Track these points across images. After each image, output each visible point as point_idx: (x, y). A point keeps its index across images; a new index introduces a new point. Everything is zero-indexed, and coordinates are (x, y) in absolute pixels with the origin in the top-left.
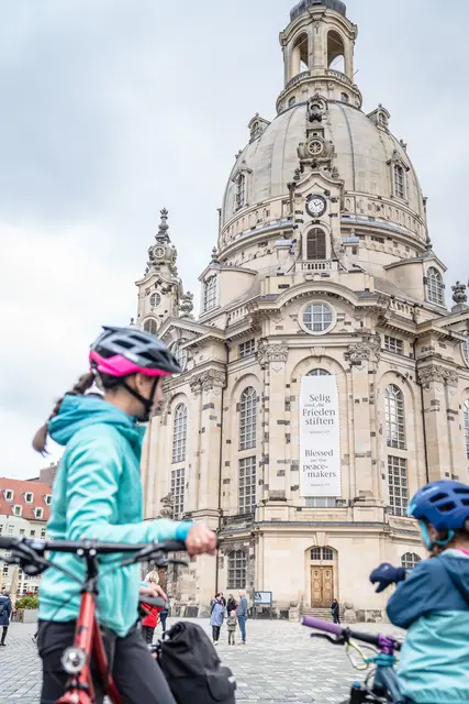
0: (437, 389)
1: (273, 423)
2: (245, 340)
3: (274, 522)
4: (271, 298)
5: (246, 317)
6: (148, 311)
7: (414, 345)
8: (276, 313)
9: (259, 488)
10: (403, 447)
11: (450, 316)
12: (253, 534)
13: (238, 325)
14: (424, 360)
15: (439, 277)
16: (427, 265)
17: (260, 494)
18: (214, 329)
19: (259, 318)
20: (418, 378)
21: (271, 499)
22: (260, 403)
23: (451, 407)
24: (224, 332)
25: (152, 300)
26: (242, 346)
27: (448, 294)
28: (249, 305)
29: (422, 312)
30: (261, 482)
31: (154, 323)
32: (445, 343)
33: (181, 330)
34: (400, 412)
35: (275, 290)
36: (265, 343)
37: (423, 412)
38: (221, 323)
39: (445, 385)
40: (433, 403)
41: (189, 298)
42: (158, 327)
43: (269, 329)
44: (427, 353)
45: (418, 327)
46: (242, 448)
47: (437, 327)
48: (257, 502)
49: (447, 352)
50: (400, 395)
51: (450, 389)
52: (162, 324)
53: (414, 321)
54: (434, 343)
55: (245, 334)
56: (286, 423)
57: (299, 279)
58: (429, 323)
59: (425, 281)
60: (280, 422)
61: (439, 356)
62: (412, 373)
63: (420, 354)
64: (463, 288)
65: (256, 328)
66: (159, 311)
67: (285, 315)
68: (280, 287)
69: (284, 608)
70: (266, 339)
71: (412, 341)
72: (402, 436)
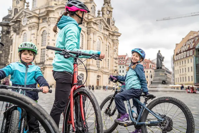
0: (92, 35)
1: (51, 40)
2: (44, 17)
3: (50, 65)
4: (52, 7)
5: (45, 11)
6: (15, 5)
7: (87, 24)
8: (53, 11)
9: (46, 56)
10: (82, 49)
11: (96, 18)
12: (44, 68)
13: (42, 13)
14: (89, 28)
15: (95, 8)
16: (92, 4)
17: (46, 58)
18: (35, 13)
19: (48, 12)
20: (87, 32)
21: (49, 59)
22: (47, 35)
23: (95, 40)
24: (38, 15)
25: (17, 2)
26: (43, 19)
27: (96, 12)
28: (46, 8)
29: (90, 16)
30: (47, 55)
31: (17, 9)
32: (95, 24)
33: (26, 12)
34: (82, 40)
35: (53, 5)
36: (50, 19)
37: (88, 40)
38: (37, 12)
39: (94, 35)
40: (90, 39)
41: (28, 3)
42: (19, 10)
43: (51, 15)
44: (90, 26)
45: (89, 20)
46: (42, 46)
47: (93, 20)
48: (45, 60)
49: (95, 27)
50: (83, 36)
51: (94, 36)
52: (20, 10)
53: (88, 18)
54: (92, 24)
56: (54, 40)
57: (60, 3)
58: (91, 19)
59: (91, 8)
60: (53, 40)
61: (93, 28)
62: (86, 31)
63: (89, 26)
64: (100, 11)
65: (47, 15)
66: (19, 6)
67: (56, 12)
68: (55, 4)
69: (51, 85)
70: (50, 18)
71: (87, 23)
72: (82, 46)
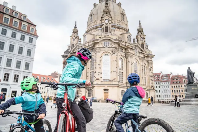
0: (129, 58)
1: (97, 65)
2: (92, 48)
3: (97, 84)
4: (97, 40)
5: (92, 44)
6: (72, 42)
7: (125, 50)
8: (98, 43)
9: (94, 78)
10: (122, 70)
11: (132, 44)
12: (93, 87)
13: (90, 45)
14: (127, 53)
15: (130, 37)
16: (128, 34)
17: (94, 79)
18: (86, 46)
19: (95, 44)
20: (126, 57)
21: (97, 80)
22: (94, 61)
23: (132, 62)
24: (88, 47)
25: (73, 40)
26: (91, 50)
27: (132, 40)
28: (93, 41)
29: (127, 43)
30: (95, 76)
31: (73, 45)
32: (131, 50)
33: (79, 46)
34: (122, 63)
35: (98, 38)
36: (96, 49)
37: (126, 63)
38: (87, 45)
39: (131, 58)
40: (128, 61)
41: (80, 39)
42: (74, 45)
43: (97, 46)
44: (128, 52)
45: (126, 46)
46: (91, 70)
47: (130, 47)
48: (94, 80)
49: (132, 51)
50: (122, 60)
51: (132, 59)
52: (75, 45)
53: (125, 45)
54: (129, 50)
55: (92, 47)
56: (100, 65)
57: (103, 36)
58: (128, 46)
59: (128, 37)
60: (99, 65)
61: (130, 52)
62: (125, 56)
63: (126, 52)
64: (135, 39)
65: (94, 46)
66: (75, 42)
67: (100, 43)
68: (99, 38)
69: (99, 100)
70: (96, 48)
71: (125, 49)
72: (122, 68)
